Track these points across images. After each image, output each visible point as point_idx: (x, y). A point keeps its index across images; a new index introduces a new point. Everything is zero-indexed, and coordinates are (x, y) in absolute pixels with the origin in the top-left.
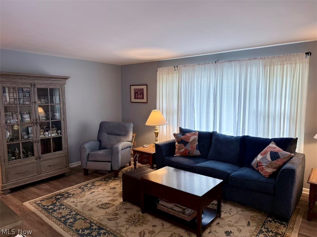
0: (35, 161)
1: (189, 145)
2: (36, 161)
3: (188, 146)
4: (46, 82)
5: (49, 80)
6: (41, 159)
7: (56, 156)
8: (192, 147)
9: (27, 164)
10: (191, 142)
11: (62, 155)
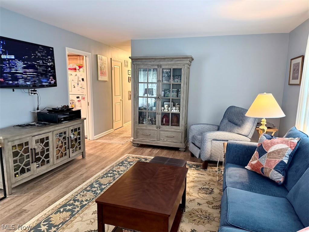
0: (155, 128)
1: (265, 157)
2: (157, 129)
3: (263, 158)
4: (169, 63)
5: (172, 61)
6: (161, 129)
7: (173, 130)
8: (268, 162)
9: (150, 130)
10: (270, 153)
11: (179, 131)
